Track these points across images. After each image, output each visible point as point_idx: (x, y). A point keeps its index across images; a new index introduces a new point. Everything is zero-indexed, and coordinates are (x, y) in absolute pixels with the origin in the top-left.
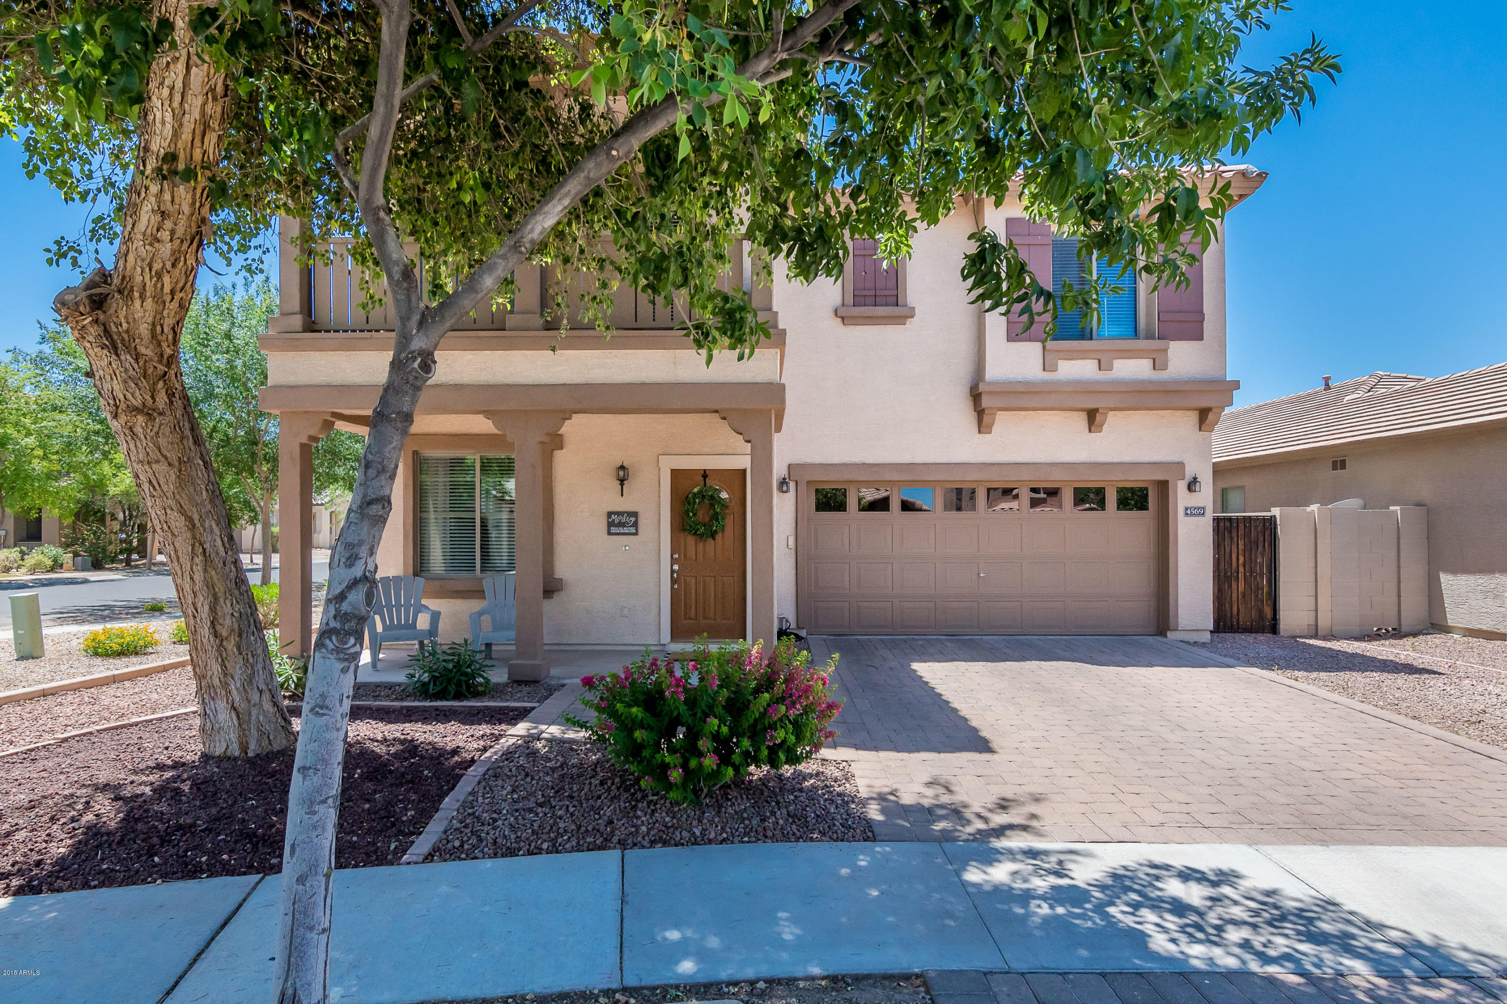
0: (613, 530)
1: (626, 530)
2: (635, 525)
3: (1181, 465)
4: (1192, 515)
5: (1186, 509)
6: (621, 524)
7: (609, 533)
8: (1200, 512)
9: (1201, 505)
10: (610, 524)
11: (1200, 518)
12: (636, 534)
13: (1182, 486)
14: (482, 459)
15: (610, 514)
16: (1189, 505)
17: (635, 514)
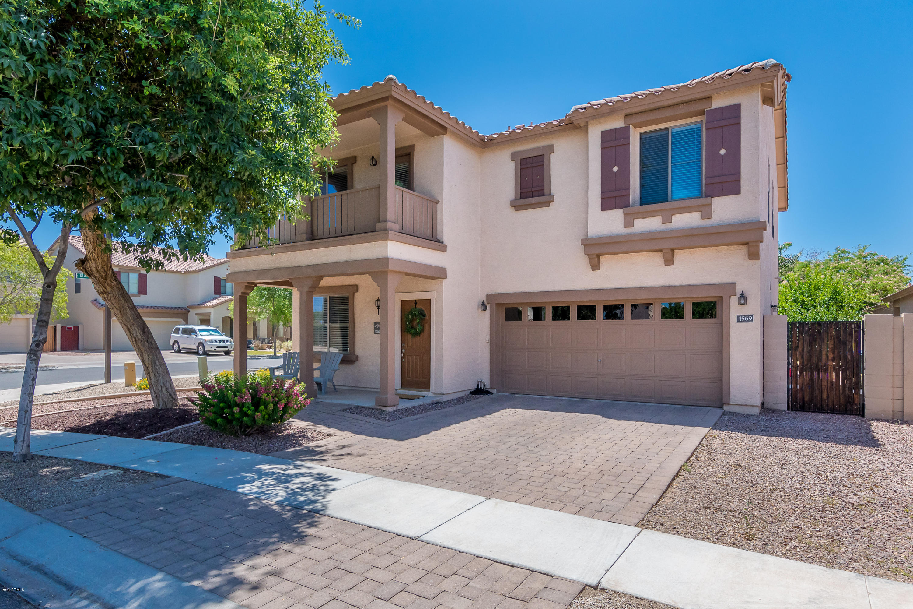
3: (733, 285)
4: (743, 321)
5: (738, 317)
7: (375, 333)
8: (750, 319)
9: (749, 313)
10: (375, 329)
11: (750, 324)
13: (734, 300)
14: (330, 297)
15: (374, 324)
16: (741, 314)
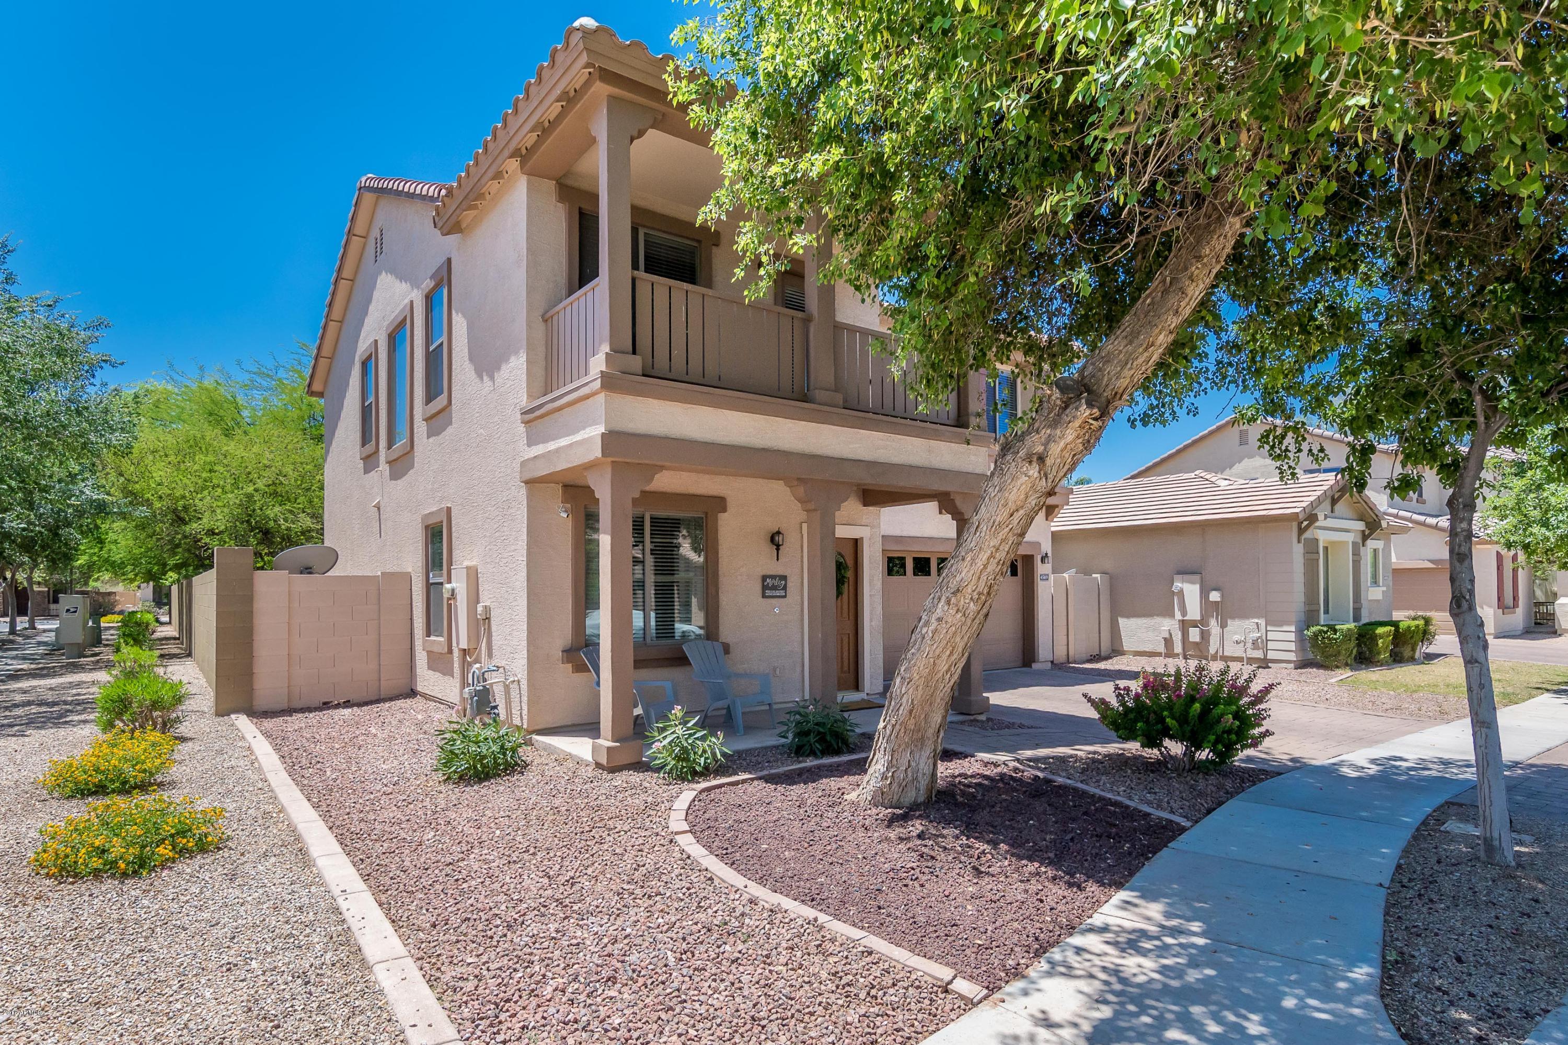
0: (768, 593)
1: (778, 593)
2: (785, 588)
3: (1039, 544)
4: (1043, 580)
5: (1041, 575)
6: (774, 588)
7: (764, 596)
8: (1046, 578)
10: (765, 588)
11: (1047, 582)
12: (785, 597)
13: (1039, 559)
14: (651, 517)
15: (764, 578)
17: (784, 578)
